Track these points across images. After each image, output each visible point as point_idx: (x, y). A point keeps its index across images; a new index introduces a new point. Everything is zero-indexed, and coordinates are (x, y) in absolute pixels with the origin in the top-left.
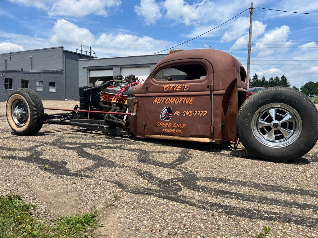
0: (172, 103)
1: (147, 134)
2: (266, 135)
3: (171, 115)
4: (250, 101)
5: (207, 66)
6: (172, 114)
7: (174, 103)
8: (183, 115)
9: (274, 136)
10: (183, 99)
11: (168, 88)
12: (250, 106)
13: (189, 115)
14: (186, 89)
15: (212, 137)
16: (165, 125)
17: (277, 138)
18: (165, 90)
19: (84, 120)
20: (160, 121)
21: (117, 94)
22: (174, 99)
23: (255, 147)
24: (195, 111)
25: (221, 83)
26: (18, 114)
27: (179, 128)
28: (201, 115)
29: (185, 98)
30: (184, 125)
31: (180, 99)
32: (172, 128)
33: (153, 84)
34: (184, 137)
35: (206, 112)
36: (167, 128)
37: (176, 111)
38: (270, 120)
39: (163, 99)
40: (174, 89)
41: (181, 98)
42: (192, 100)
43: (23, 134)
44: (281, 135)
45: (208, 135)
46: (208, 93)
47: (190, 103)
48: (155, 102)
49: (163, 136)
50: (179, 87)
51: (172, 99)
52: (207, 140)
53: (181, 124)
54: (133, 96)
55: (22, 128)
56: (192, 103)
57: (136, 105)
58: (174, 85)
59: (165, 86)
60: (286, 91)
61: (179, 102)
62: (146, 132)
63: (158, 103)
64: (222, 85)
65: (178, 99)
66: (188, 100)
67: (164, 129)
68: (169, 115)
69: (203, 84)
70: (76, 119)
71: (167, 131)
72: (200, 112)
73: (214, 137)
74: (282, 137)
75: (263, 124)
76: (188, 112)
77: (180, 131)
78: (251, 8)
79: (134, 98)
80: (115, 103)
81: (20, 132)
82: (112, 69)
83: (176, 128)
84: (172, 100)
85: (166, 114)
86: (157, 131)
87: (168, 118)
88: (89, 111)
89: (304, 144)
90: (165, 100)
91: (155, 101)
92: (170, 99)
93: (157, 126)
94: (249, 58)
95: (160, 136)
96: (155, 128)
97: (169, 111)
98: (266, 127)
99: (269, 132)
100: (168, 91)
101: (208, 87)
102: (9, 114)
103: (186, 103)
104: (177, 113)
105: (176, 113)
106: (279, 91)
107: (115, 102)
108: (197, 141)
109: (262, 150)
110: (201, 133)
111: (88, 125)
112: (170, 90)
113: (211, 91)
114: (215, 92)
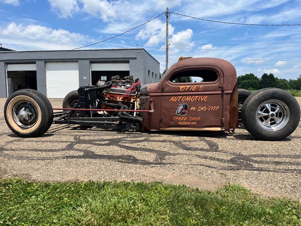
0: (188, 101)
1: (162, 128)
2: (264, 122)
3: (187, 111)
4: (256, 98)
5: (219, 71)
6: (188, 109)
7: (190, 101)
8: (198, 110)
9: (269, 123)
10: (198, 98)
11: (185, 88)
12: (255, 102)
13: (203, 110)
14: (201, 89)
15: (223, 126)
16: (181, 119)
17: (271, 124)
18: (181, 90)
19: (86, 118)
20: (176, 116)
21: (124, 94)
22: (190, 97)
23: (259, 131)
24: (209, 107)
25: (230, 85)
26: (25, 115)
27: (194, 121)
28: (213, 110)
29: (200, 97)
30: (199, 118)
31: (195, 98)
32: (188, 121)
33: (169, 86)
34: (198, 127)
35: (218, 107)
36: (183, 121)
37: (192, 107)
38: (267, 111)
39: (179, 98)
40: (190, 90)
41: (197, 97)
42: (206, 98)
43: (31, 136)
44: (274, 122)
45: (219, 125)
46: (220, 92)
47: (204, 101)
48: (171, 101)
49: (179, 128)
50: (194, 88)
51: (188, 97)
52: (219, 129)
53: (196, 118)
54: (147, 95)
55: (29, 129)
56: (206, 101)
57: (152, 103)
58: (190, 86)
59: (181, 87)
60: (280, 91)
61: (195, 100)
62: (162, 126)
63: (174, 101)
64: (230, 86)
65: (194, 98)
66: (202, 98)
67: (180, 122)
68: (185, 111)
69: (215, 86)
70: (76, 118)
71: (182, 124)
72: (213, 107)
73: (224, 126)
74: (274, 123)
75: (263, 114)
76: (202, 107)
77: (195, 123)
78: (167, 13)
79: (148, 97)
80: (121, 102)
81: (27, 134)
82: (35, 63)
83: (191, 121)
84: (188, 99)
85: (182, 109)
86: (173, 124)
87: (184, 113)
88: (91, 109)
89: (291, 127)
90: (181, 98)
91: (171, 99)
92: (186, 97)
93: (173, 120)
94: (167, 57)
95: (175, 128)
96: (171, 122)
97: (186, 107)
98: (264, 117)
99: (266, 120)
100: (184, 91)
101: (220, 88)
102: (10, 116)
103: (200, 100)
104: (193, 108)
105: (191, 109)
106: (275, 91)
107: (121, 100)
108: (210, 130)
109: (264, 133)
110: (213, 124)
111: (97, 123)
112: (186, 90)
113: (223, 91)
114: (225, 92)
